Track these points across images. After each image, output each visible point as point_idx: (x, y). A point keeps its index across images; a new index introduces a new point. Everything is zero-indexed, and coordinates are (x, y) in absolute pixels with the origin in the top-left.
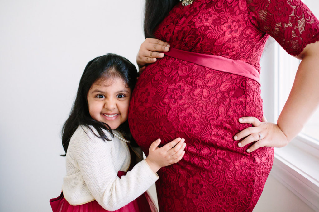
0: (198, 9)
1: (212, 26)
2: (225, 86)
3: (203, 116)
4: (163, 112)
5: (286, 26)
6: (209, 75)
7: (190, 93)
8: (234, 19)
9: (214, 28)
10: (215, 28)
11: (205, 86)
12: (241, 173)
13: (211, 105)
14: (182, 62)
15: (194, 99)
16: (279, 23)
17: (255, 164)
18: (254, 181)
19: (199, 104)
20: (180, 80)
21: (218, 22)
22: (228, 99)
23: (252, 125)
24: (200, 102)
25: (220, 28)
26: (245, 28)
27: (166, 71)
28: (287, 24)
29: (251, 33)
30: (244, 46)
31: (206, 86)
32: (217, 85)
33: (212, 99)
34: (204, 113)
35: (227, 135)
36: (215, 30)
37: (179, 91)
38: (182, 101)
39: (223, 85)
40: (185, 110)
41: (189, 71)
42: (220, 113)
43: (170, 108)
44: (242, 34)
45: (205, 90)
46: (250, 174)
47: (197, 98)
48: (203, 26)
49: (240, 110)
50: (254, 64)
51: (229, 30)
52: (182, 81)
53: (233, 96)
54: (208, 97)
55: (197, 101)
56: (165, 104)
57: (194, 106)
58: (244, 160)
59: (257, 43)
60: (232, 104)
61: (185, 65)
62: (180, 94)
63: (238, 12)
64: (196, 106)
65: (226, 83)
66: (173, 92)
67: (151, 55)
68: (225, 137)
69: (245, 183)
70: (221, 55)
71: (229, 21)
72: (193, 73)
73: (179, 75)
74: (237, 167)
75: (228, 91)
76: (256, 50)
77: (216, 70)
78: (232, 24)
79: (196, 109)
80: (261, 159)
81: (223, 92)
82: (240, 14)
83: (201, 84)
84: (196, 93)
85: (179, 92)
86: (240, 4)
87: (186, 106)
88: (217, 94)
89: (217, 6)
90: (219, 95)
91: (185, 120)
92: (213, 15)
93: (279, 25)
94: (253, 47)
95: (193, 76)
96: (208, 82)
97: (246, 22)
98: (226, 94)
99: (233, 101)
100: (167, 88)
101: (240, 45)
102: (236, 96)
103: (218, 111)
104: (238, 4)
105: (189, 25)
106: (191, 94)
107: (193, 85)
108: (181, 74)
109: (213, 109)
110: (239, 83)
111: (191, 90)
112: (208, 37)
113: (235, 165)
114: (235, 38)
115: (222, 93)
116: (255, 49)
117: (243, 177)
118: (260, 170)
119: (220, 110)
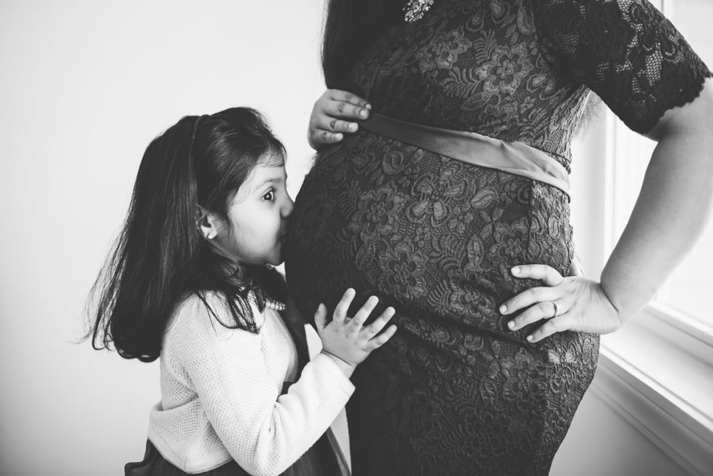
0: (431, 30)
1: (456, 69)
2: (483, 198)
3: (433, 261)
4: (347, 250)
5: (619, 69)
6: (448, 173)
7: (404, 210)
8: (506, 52)
9: (459, 74)
10: (461, 73)
11: (438, 195)
12: (516, 384)
13: (451, 238)
14: (390, 144)
15: (413, 223)
16: (606, 62)
17: (547, 366)
18: (544, 403)
19: (423, 234)
20: (384, 183)
21: (469, 61)
22: (490, 226)
23: (543, 283)
24: (427, 229)
25: (473, 74)
26: (531, 73)
27: (358, 161)
28: (623, 64)
29: (545, 84)
30: (529, 111)
31: (441, 196)
32: (466, 196)
33: (452, 225)
34: (434, 254)
35: (484, 304)
36: (462, 77)
37: (382, 205)
38: (388, 227)
39: (480, 195)
40: (394, 246)
41: (405, 163)
42: (470, 256)
43: (360, 243)
44: (522, 87)
45: (437, 206)
46: (535, 388)
47: (420, 221)
48: (437, 68)
49: (514, 249)
50: (552, 149)
51: (494, 77)
52: (390, 184)
53: (501, 220)
54: (445, 220)
55: (420, 229)
56: (351, 233)
57: (413, 239)
58: (523, 357)
59: (560, 103)
60: (498, 236)
61: (398, 150)
62: (383, 212)
63: (515, 39)
64: (417, 238)
65: (486, 192)
66: (369, 207)
67: (333, 127)
68: (480, 307)
69: (524, 408)
70: (476, 131)
71: (495, 58)
72: (414, 166)
73: (383, 172)
74: (507, 373)
75: (490, 209)
76: (559, 121)
77: (465, 163)
78: (499, 65)
79: (416, 244)
80: (562, 355)
81: (479, 210)
82: (519, 42)
83: (429, 192)
84: (417, 211)
85: (382, 209)
86: (520, 19)
87: (395, 238)
88: (465, 214)
89: (470, 25)
90: (470, 217)
91: (392, 268)
92: (461, 45)
93: (605, 66)
94: (551, 113)
95: (413, 174)
96: (445, 188)
97: (533, 59)
98: (484, 214)
99: (501, 229)
100: (358, 199)
101: (519, 109)
102: (507, 220)
103: (466, 250)
104: (515, 21)
105: (407, 65)
106: (408, 213)
107: (413, 194)
108: (388, 169)
109: (456, 247)
110: (516, 191)
111: (408, 203)
112: (445, 93)
113: (501, 368)
114: (508, 94)
115: (477, 213)
116: (554, 117)
117: (520, 394)
118: (559, 381)
119: (469, 248)
